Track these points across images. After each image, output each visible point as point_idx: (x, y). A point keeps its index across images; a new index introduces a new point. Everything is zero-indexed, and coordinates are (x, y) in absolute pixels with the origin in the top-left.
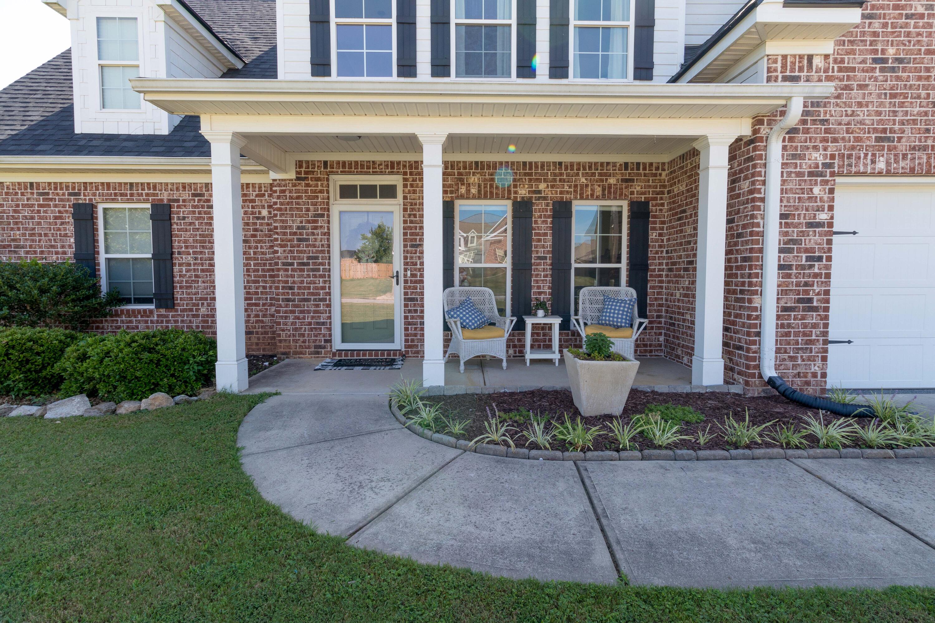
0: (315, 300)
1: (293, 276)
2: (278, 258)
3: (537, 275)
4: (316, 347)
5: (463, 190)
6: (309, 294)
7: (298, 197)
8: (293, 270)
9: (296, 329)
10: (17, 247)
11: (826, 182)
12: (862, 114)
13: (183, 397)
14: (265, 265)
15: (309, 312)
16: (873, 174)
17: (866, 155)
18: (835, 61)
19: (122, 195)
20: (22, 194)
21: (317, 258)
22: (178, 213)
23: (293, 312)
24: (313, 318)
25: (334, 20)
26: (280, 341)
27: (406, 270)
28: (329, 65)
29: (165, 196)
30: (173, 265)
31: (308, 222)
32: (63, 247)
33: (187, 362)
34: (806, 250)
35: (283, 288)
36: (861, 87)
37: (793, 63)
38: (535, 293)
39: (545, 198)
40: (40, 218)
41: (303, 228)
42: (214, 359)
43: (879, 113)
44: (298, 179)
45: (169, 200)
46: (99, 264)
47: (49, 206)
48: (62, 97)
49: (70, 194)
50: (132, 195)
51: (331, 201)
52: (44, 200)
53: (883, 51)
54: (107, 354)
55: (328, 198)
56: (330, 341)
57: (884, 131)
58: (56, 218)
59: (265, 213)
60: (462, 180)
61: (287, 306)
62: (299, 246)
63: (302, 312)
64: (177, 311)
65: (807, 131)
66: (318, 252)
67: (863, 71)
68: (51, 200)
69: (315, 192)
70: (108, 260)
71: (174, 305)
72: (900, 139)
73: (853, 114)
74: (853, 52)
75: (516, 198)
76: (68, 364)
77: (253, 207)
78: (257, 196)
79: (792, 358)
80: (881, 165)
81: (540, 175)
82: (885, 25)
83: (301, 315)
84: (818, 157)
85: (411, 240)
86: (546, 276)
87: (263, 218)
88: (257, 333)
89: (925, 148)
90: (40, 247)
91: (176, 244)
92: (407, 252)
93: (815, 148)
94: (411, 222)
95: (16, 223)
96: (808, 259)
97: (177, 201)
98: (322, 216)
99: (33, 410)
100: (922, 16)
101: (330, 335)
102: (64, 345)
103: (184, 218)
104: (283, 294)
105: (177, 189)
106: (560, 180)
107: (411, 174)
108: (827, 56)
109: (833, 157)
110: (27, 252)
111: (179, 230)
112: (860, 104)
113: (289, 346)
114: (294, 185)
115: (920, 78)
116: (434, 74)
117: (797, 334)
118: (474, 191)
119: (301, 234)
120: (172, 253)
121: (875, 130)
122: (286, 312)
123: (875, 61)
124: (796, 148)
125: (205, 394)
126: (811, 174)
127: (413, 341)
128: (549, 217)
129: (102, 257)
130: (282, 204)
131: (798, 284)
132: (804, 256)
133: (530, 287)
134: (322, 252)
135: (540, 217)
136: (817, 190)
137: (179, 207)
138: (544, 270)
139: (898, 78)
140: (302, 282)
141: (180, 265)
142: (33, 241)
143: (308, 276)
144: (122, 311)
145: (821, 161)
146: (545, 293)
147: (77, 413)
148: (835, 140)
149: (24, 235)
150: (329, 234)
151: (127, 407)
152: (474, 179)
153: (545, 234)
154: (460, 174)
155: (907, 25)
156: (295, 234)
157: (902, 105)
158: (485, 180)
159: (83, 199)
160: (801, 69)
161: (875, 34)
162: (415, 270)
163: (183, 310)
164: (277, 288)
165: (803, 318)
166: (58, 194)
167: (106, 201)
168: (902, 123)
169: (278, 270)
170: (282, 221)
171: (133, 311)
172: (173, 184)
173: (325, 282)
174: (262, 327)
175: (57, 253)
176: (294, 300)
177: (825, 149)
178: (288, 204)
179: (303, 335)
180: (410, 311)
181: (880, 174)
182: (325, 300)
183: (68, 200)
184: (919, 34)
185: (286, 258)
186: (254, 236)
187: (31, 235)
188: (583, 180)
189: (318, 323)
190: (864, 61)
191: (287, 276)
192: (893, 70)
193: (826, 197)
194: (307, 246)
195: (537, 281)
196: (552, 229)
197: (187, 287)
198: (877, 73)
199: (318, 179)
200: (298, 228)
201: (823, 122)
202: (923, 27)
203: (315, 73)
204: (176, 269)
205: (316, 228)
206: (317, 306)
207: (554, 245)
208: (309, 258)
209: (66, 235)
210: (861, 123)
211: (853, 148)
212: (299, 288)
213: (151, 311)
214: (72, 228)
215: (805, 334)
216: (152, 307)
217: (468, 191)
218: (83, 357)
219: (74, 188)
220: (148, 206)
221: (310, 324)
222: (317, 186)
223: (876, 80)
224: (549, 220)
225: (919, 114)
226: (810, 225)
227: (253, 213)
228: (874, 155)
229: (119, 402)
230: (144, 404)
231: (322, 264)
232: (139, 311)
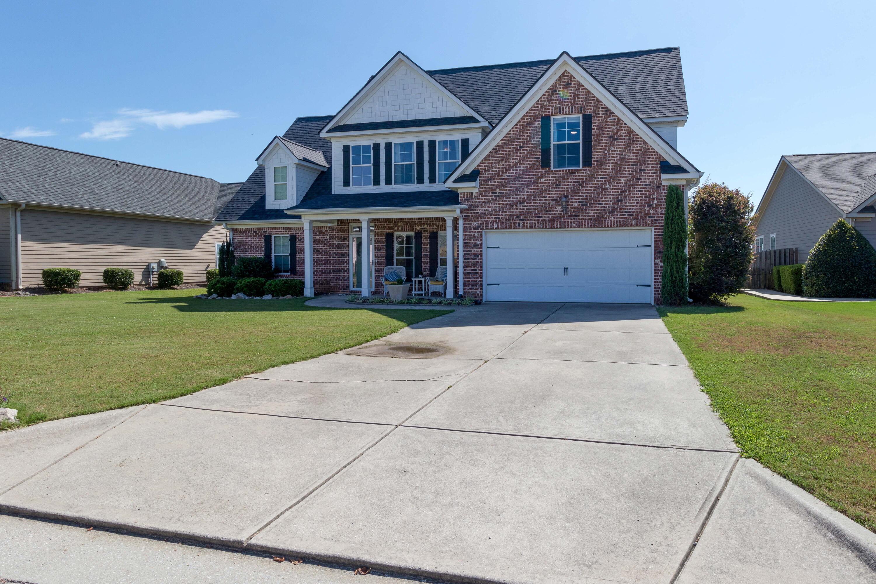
0: (343, 271)
1: (336, 262)
2: (331, 255)
3: (424, 262)
4: (344, 289)
5: (396, 228)
6: (341, 269)
7: (338, 232)
8: (336, 260)
9: (337, 282)
10: (246, 251)
11: (479, 232)
12: (490, 210)
13: (295, 297)
14: (328, 257)
15: (341, 276)
16: (493, 229)
17: (491, 223)
18: (480, 194)
19: (280, 232)
20: (249, 232)
21: (344, 255)
22: (298, 238)
23: (336, 276)
24: (342, 278)
25: (351, 166)
26: (331, 287)
27: (375, 260)
28: (349, 183)
29: (294, 232)
30: (296, 258)
31: (341, 241)
32: (261, 251)
33: (296, 287)
34: (474, 254)
35: (333, 266)
36: (488, 201)
37: (467, 195)
38: (423, 269)
39: (427, 231)
40: (254, 240)
41: (340, 244)
42: (304, 287)
43: (495, 210)
44: (338, 225)
45: (296, 233)
46: (272, 258)
47: (257, 236)
48: (260, 191)
49: (263, 232)
50: (283, 232)
51: (350, 234)
52: (255, 234)
53: (495, 190)
54: (277, 284)
55: (349, 232)
56: (349, 287)
57: (497, 215)
58: (259, 240)
59: (328, 237)
60: (395, 225)
61: (333, 273)
62: (338, 251)
63: (339, 276)
64: (297, 275)
65: (472, 216)
66: (344, 253)
67: (489, 196)
68: (257, 234)
69: (344, 230)
70: (275, 256)
71: (296, 273)
72: (502, 217)
73: (487, 210)
74: (486, 191)
75: (416, 231)
76: (267, 287)
77: (324, 235)
78: (325, 231)
79: (471, 289)
80: (496, 226)
81: (425, 222)
82: (495, 182)
83: (339, 277)
84: (476, 224)
85: (378, 248)
86: (427, 262)
87: (327, 240)
88: (325, 284)
89: (510, 220)
90: (253, 251)
91: (297, 250)
92: (376, 253)
93: (475, 221)
94: (377, 241)
95: (246, 243)
96: (474, 256)
97: (298, 233)
98: (346, 239)
99: (259, 298)
100: (507, 179)
101: (349, 285)
102: (265, 282)
103: (300, 240)
104: (332, 269)
105: (298, 229)
106: (433, 224)
107: (377, 223)
108: (477, 193)
109: (481, 224)
110: (249, 253)
111: (299, 244)
112: (488, 207)
113: (334, 289)
114: (337, 228)
115: (507, 198)
116: (386, 184)
117: (472, 281)
118: (400, 229)
119: (339, 246)
120: (296, 253)
121: (494, 215)
122: (333, 276)
123: (492, 193)
124: (469, 221)
125: (301, 297)
126: (474, 229)
127: (378, 287)
128: (428, 238)
129: (273, 255)
130: (332, 235)
131: (472, 265)
132: (473, 255)
133: (422, 267)
134: (346, 253)
135: (425, 238)
136: (476, 234)
137: (299, 236)
138: (427, 259)
139: (500, 198)
140: (339, 264)
141: (299, 258)
142: (251, 249)
143: (341, 262)
144: (279, 275)
145: (477, 225)
146: (427, 269)
147: (269, 299)
148: (481, 218)
149: (248, 247)
150: (349, 246)
151: (281, 298)
152: (400, 224)
153: (427, 245)
154: (395, 222)
155: (502, 182)
156: (337, 246)
157: (502, 207)
158: (404, 224)
159: (268, 234)
160: (470, 197)
161: (492, 185)
162: (379, 259)
163: (299, 275)
164: (330, 266)
165: (474, 276)
166: (260, 232)
167: (274, 234)
168: (502, 212)
169: (331, 260)
170: (332, 241)
171: (283, 275)
172: (297, 227)
173: (347, 264)
174: (326, 282)
175: (259, 253)
176: (336, 271)
177: (478, 221)
178: (334, 235)
179: (339, 285)
180: (377, 276)
181: (496, 229)
182: (347, 271)
183: (263, 234)
184: (506, 184)
185: (334, 255)
186: (324, 246)
187: (251, 247)
188: (441, 223)
189: (344, 280)
190: (489, 193)
191: (334, 262)
192: (498, 196)
193: (479, 236)
194: (341, 251)
195: (424, 264)
196: (429, 243)
197: (301, 266)
198: (494, 197)
199: (345, 225)
200: (338, 244)
201: (477, 213)
202: (507, 182)
203: (344, 186)
204: (297, 259)
205: (344, 244)
206: (344, 273)
207: (430, 250)
208: (341, 255)
209: (262, 247)
210: (489, 213)
211: (487, 221)
212: (338, 267)
213: (289, 275)
214: (264, 244)
215: (474, 281)
216: (289, 274)
217: (398, 229)
218: (270, 285)
219: (265, 230)
220: (289, 235)
221: (341, 280)
222: (344, 228)
223: (493, 199)
224: (428, 240)
225: (508, 209)
226: (474, 246)
227: (324, 238)
228: (493, 223)
229: (279, 296)
230: (285, 297)
231: (346, 257)
232: (285, 275)
